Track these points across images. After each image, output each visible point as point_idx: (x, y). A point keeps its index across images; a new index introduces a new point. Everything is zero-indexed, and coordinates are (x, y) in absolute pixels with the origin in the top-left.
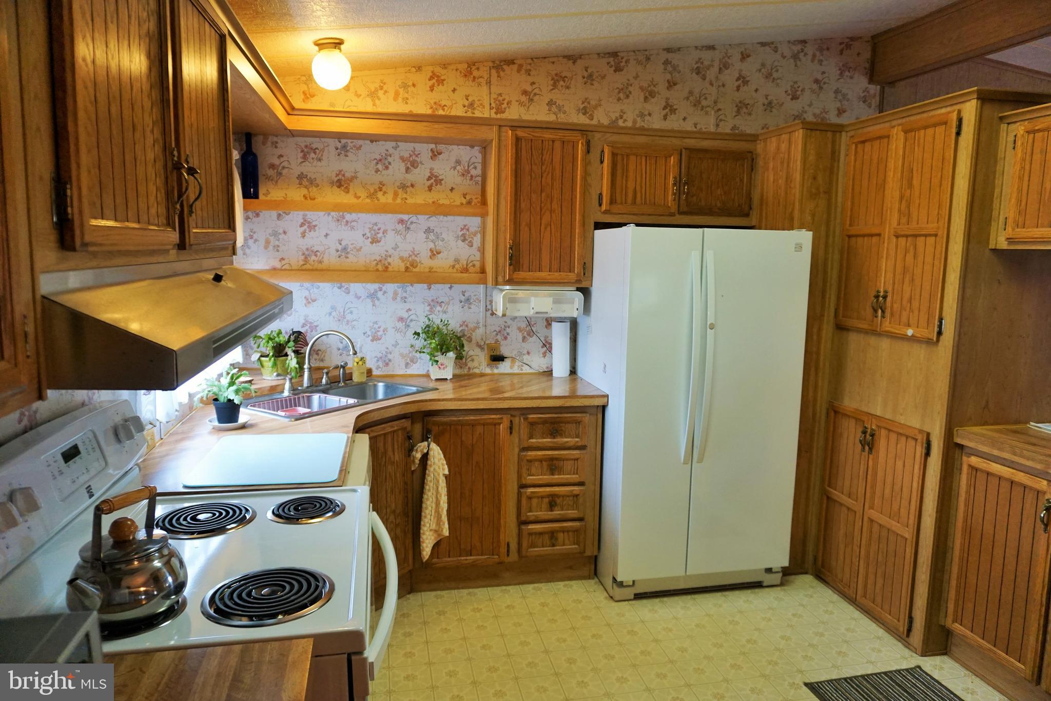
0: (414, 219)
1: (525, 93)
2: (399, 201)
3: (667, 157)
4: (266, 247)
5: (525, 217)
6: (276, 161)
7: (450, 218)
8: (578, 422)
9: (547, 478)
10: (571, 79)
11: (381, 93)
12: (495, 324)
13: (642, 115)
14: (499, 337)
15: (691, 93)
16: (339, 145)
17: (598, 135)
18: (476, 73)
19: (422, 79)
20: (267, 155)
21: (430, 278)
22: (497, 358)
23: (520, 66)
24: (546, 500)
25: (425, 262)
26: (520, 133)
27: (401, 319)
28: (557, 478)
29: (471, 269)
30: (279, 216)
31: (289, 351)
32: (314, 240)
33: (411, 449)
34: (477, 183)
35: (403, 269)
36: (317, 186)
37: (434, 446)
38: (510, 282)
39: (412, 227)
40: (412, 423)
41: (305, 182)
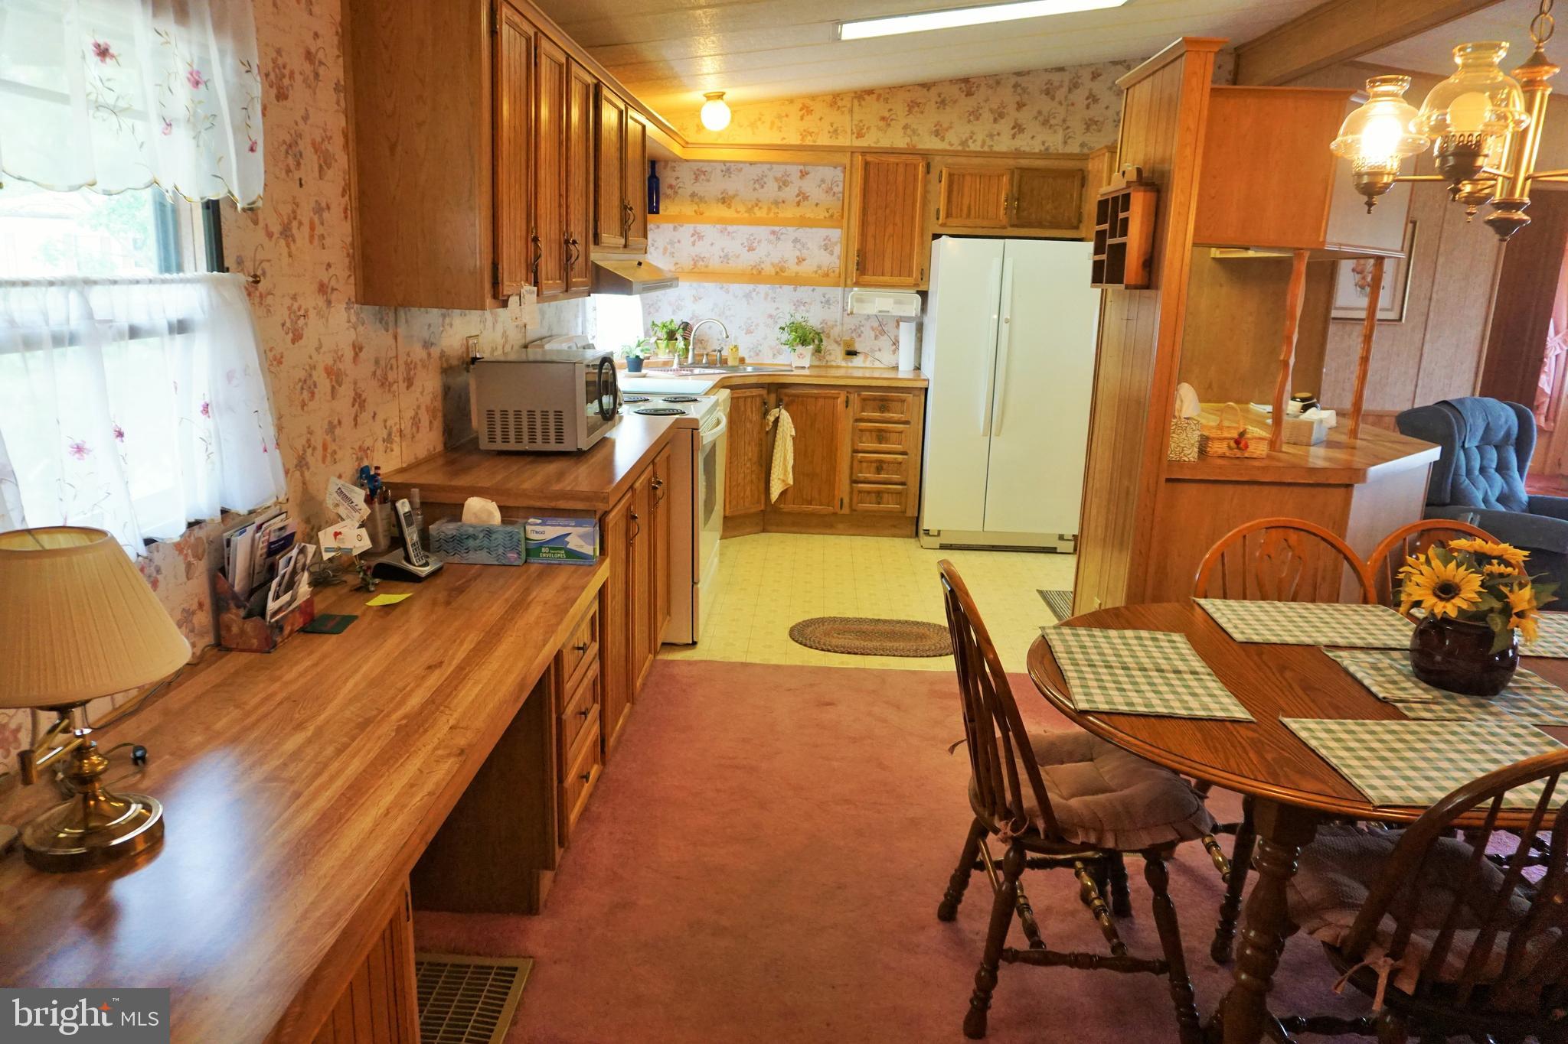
0: (784, 230)
1: (883, 119)
2: (772, 215)
3: (1000, 176)
4: (664, 253)
5: (871, 230)
6: (674, 183)
7: (814, 230)
8: (903, 401)
9: (875, 446)
10: (925, 104)
11: (759, 123)
12: (851, 323)
13: (991, 136)
14: (854, 335)
15: (1040, 112)
16: (724, 168)
17: (938, 158)
18: (840, 103)
19: (794, 110)
20: (667, 177)
21: (796, 281)
22: (851, 353)
23: (879, 96)
24: (874, 465)
25: (793, 268)
26: (869, 158)
27: (771, 316)
28: (884, 446)
29: (832, 275)
30: (675, 229)
31: (678, 336)
32: (702, 248)
33: (766, 413)
34: (838, 199)
35: (773, 273)
36: (706, 202)
37: (783, 411)
38: (857, 284)
39: (782, 237)
40: (768, 393)
41: (696, 199)
